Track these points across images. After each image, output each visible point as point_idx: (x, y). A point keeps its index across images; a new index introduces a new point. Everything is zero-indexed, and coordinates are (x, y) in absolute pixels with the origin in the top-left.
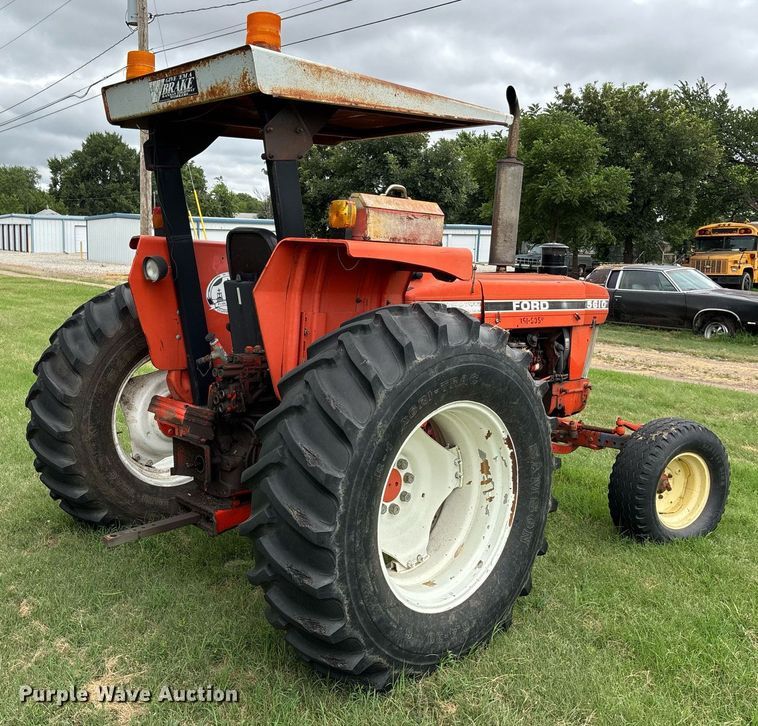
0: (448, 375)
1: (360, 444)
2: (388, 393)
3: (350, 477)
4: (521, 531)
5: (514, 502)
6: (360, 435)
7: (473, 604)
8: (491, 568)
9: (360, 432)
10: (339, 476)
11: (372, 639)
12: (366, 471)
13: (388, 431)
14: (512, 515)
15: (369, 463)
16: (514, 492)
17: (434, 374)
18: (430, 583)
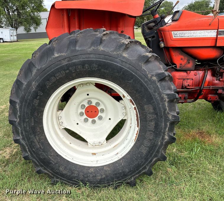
0: (75, 64)
1: (24, 90)
2: (38, 70)
3: (21, 102)
4: (140, 146)
5: (138, 131)
6: (24, 86)
7: (105, 168)
8: (121, 157)
9: (24, 85)
10: (17, 101)
11: (42, 164)
12: (28, 101)
13: (37, 86)
14: (136, 137)
15: (29, 98)
16: (138, 126)
17: (65, 63)
18: (94, 154)
